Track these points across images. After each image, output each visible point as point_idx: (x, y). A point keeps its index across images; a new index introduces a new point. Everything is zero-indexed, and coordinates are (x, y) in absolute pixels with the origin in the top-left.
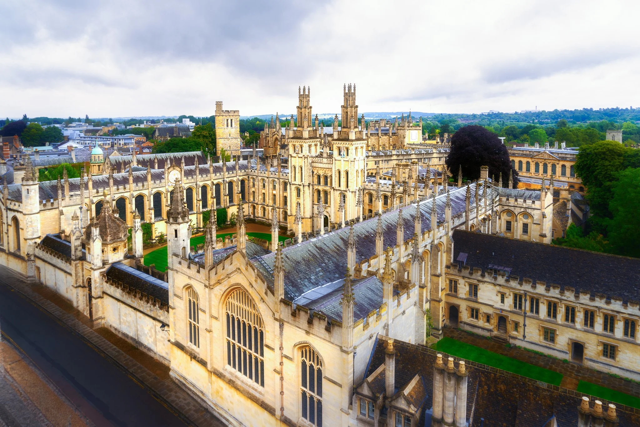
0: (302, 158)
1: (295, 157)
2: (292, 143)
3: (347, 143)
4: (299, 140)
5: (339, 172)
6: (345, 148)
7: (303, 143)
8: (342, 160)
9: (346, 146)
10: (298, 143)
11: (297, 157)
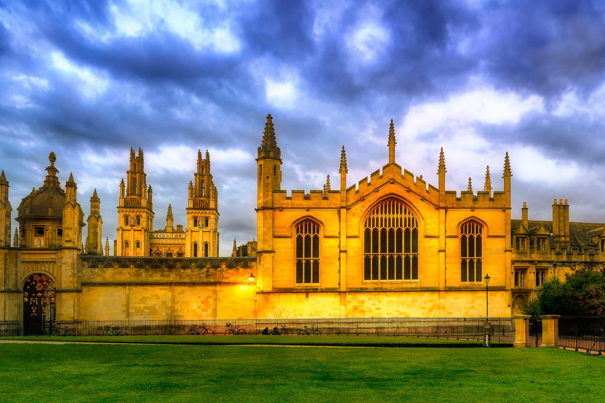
0: (141, 230)
1: (130, 230)
2: (124, 213)
3: (208, 212)
4: (136, 210)
5: (196, 245)
6: (204, 218)
7: (141, 213)
8: (201, 231)
9: (206, 215)
10: (134, 213)
11: (132, 231)
